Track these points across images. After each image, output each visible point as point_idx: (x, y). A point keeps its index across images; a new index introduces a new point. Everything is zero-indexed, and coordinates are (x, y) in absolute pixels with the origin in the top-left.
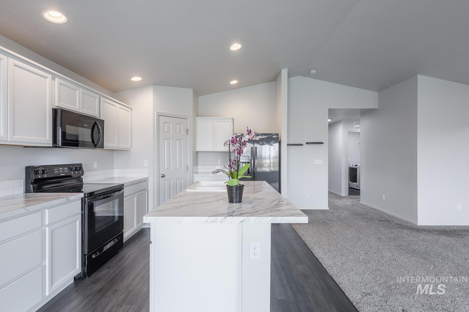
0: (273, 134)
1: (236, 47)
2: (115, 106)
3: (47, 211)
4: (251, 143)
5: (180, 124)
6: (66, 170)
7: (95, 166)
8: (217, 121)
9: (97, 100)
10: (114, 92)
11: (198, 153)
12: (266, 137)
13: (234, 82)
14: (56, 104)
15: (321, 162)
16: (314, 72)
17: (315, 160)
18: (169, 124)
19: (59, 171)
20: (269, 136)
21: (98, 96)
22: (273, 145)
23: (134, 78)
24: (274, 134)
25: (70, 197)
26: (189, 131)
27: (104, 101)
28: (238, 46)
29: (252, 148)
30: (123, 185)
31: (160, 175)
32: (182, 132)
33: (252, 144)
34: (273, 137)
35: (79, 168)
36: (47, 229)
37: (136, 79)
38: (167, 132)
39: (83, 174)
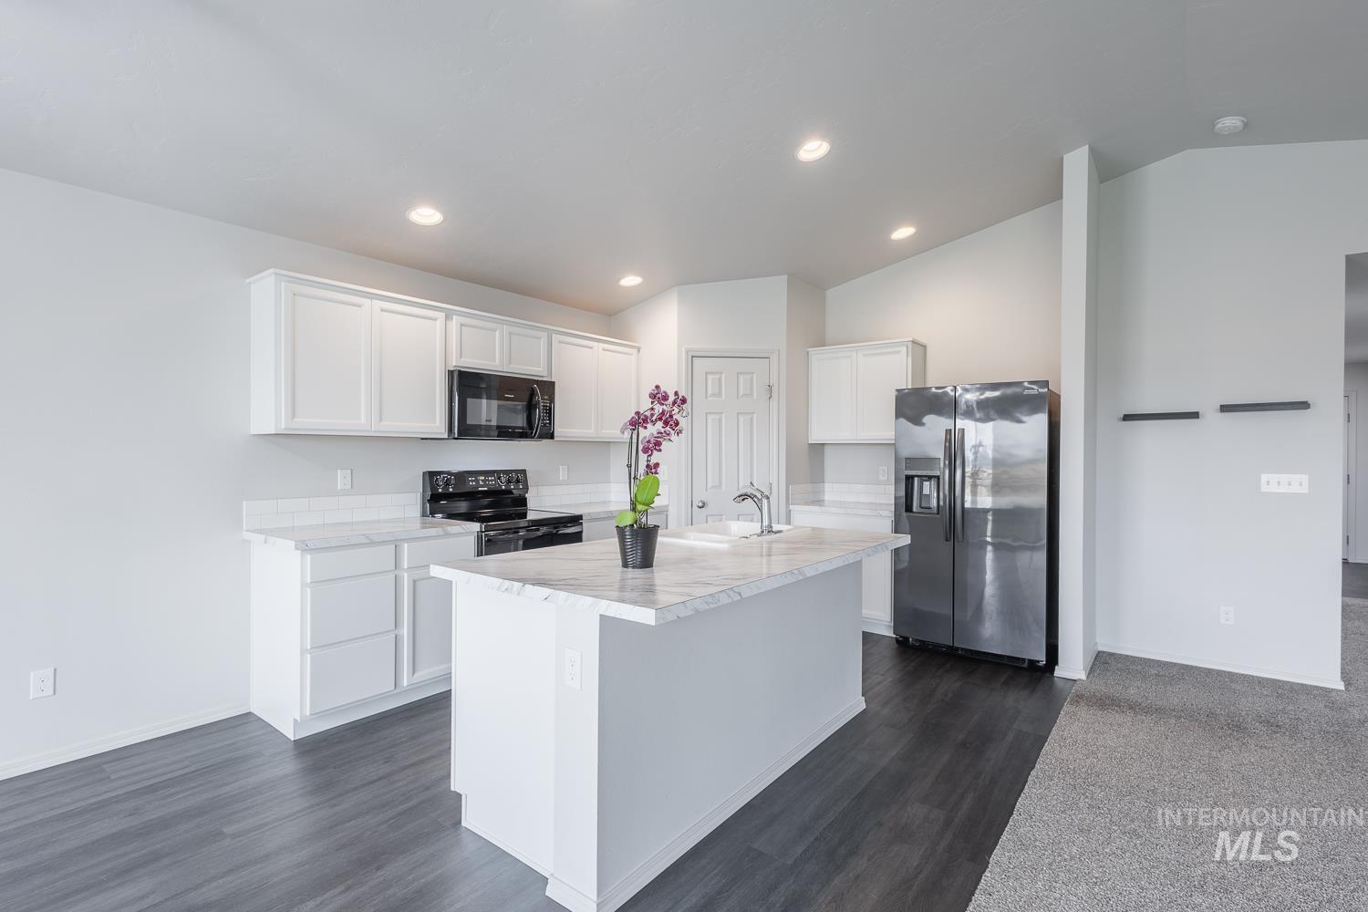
0: (1026, 384)
1: (813, 150)
2: (591, 348)
3: (406, 545)
4: (947, 418)
5: (750, 373)
6: (492, 481)
7: (562, 475)
8: (864, 355)
9: (543, 343)
10: (611, 315)
11: (825, 447)
12: (997, 394)
13: (903, 233)
14: (455, 363)
15: (1301, 485)
16: (1230, 123)
17: (1264, 477)
18: (718, 376)
19: (477, 481)
20: (1009, 391)
21: (544, 335)
22: (1025, 418)
23: (626, 279)
24: (1031, 383)
25: (449, 528)
26: (775, 390)
27: (560, 342)
28: (819, 147)
29: (948, 432)
30: (581, 516)
31: (696, 503)
32: (755, 395)
33: (950, 418)
34: (1026, 392)
35: (520, 477)
36: (406, 575)
37: (630, 281)
38: (713, 395)
39: (526, 488)
